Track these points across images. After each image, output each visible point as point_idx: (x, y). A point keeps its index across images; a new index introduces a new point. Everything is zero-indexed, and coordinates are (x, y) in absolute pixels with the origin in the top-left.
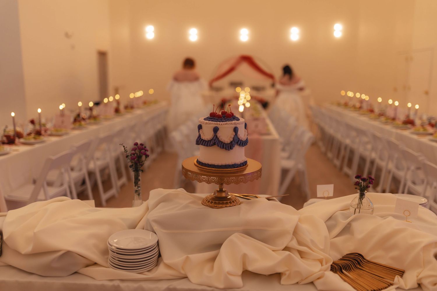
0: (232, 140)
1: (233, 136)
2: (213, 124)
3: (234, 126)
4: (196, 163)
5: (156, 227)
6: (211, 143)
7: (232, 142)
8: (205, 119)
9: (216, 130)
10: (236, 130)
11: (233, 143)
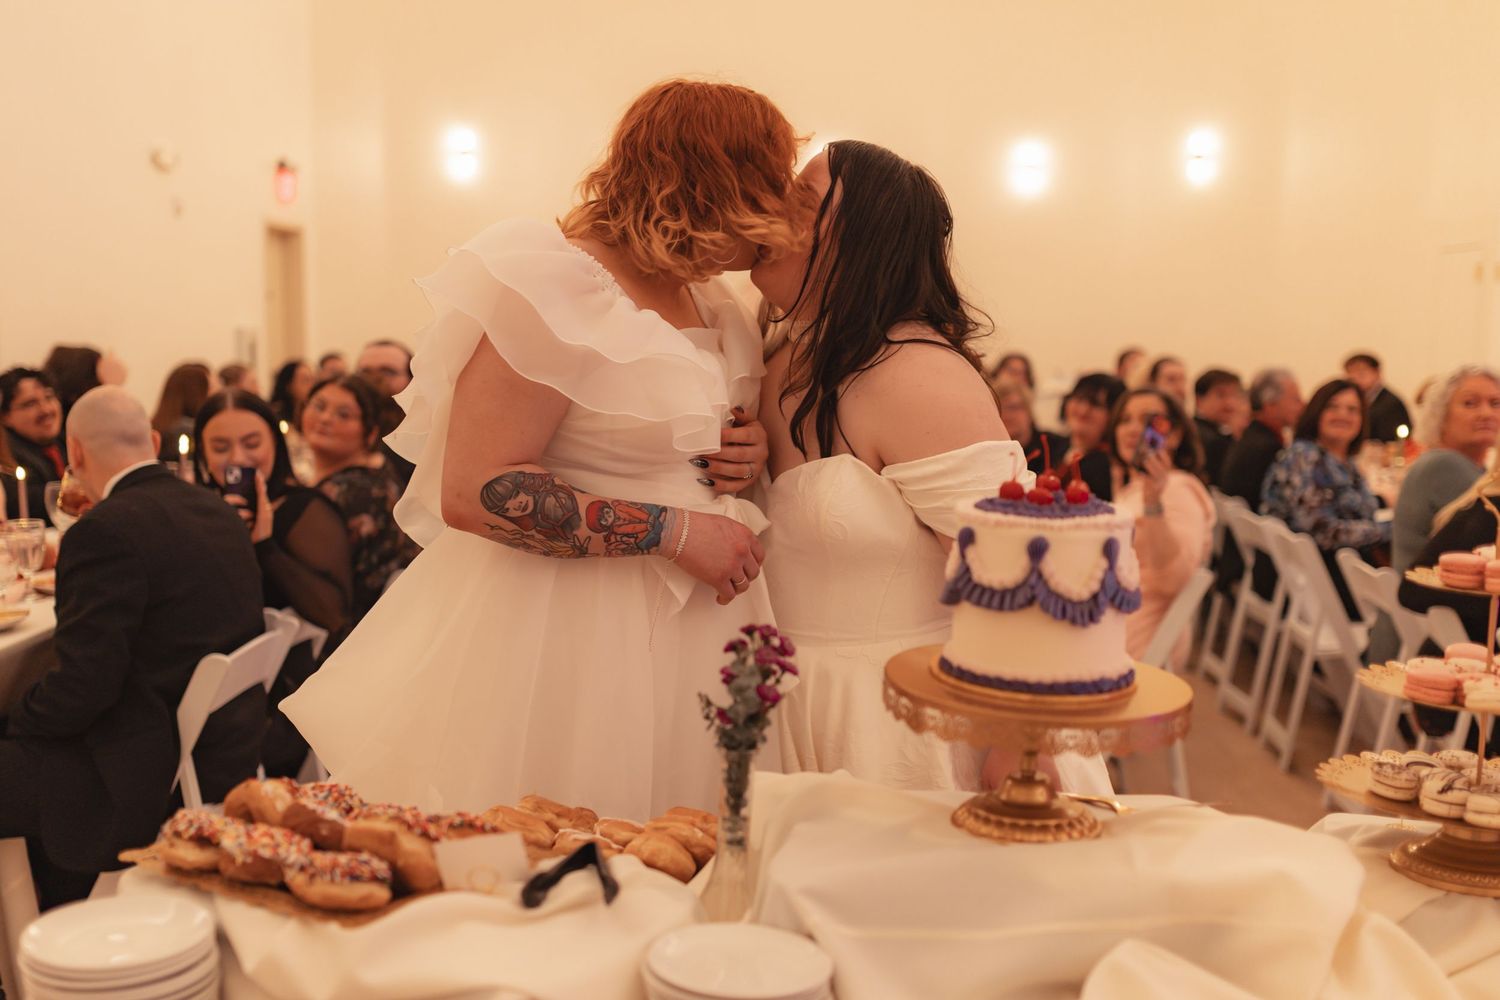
0: (1095, 586)
1: (1099, 574)
2: (1026, 527)
3: (1103, 536)
4: (936, 669)
5: (815, 917)
6: (1020, 598)
7: (1095, 597)
8: (979, 506)
9: (1037, 550)
10: (1109, 550)
11: (1102, 598)
